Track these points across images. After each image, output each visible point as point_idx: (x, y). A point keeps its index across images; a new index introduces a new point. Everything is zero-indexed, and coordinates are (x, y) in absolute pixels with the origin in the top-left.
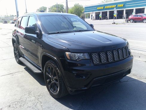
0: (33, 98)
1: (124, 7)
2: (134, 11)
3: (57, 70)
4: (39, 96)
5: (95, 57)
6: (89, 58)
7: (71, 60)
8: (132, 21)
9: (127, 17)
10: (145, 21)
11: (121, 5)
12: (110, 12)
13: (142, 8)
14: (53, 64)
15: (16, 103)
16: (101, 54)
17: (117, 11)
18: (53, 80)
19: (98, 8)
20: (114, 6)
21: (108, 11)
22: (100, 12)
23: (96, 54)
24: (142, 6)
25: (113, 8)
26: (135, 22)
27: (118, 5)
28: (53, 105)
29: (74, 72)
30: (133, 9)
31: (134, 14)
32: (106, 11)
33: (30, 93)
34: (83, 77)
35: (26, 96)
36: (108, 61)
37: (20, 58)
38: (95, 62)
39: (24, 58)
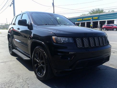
0: (21, 80)
1: (98, 19)
2: (106, 22)
3: (44, 53)
4: (27, 79)
5: (79, 41)
6: (73, 42)
7: (57, 43)
8: (105, 29)
9: (101, 27)
10: (115, 30)
11: (96, 17)
12: (87, 23)
13: (112, 20)
14: (41, 48)
15: (5, 84)
16: (84, 39)
17: (93, 22)
18: (40, 64)
19: (78, 20)
20: (90, 18)
21: (86, 22)
22: (79, 23)
23: (80, 39)
24: (112, 19)
25: (90, 20)
26: (108, 30)
27: (94, 18)
28: (39, 86)
29: (59, 54)
30: (105, 21)
31: (106, 24)
32: (84, 22)
33: (19, 76)
34: (68, 59)
35: (15, 79)
36: (90, 46)
37: (13, 50)
38: (78, 46)
39: (16, 49)
